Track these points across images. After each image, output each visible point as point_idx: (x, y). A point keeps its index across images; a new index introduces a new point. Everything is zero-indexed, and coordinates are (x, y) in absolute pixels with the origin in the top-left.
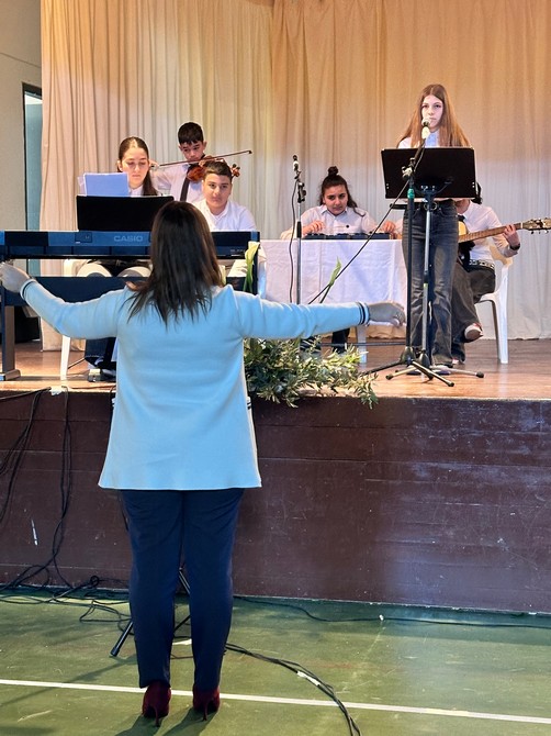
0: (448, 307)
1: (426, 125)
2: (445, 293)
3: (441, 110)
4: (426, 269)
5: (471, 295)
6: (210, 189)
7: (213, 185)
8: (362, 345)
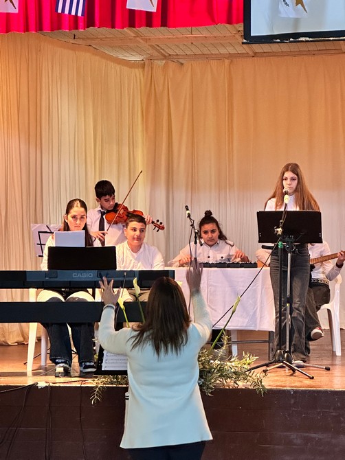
0: (303, 319)
1: (286, 193)
2: (301, 309)
3: (296, 181)
4: (288, 293)
5: (315, 306)
6: (132, 233)
7: (135, 230)
8: (234, 343)
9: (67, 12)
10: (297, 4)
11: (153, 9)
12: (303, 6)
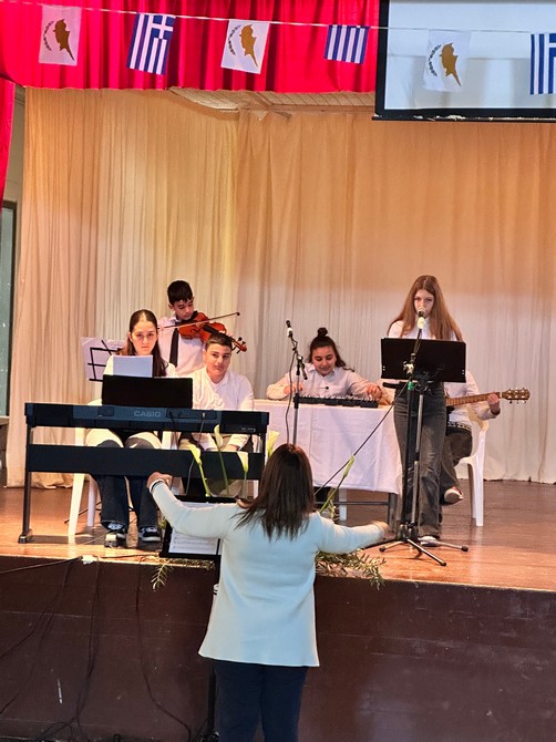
1: (421, 314)
2: (433, 466)
4: (418, 447)
8: (343, 504)
9: (142, 68)
10: (448, 74)
11: (257, 70)
12: (456, 76)
